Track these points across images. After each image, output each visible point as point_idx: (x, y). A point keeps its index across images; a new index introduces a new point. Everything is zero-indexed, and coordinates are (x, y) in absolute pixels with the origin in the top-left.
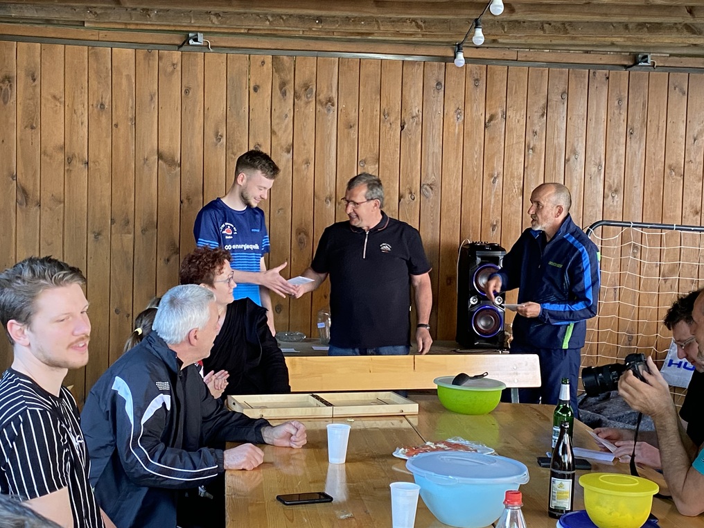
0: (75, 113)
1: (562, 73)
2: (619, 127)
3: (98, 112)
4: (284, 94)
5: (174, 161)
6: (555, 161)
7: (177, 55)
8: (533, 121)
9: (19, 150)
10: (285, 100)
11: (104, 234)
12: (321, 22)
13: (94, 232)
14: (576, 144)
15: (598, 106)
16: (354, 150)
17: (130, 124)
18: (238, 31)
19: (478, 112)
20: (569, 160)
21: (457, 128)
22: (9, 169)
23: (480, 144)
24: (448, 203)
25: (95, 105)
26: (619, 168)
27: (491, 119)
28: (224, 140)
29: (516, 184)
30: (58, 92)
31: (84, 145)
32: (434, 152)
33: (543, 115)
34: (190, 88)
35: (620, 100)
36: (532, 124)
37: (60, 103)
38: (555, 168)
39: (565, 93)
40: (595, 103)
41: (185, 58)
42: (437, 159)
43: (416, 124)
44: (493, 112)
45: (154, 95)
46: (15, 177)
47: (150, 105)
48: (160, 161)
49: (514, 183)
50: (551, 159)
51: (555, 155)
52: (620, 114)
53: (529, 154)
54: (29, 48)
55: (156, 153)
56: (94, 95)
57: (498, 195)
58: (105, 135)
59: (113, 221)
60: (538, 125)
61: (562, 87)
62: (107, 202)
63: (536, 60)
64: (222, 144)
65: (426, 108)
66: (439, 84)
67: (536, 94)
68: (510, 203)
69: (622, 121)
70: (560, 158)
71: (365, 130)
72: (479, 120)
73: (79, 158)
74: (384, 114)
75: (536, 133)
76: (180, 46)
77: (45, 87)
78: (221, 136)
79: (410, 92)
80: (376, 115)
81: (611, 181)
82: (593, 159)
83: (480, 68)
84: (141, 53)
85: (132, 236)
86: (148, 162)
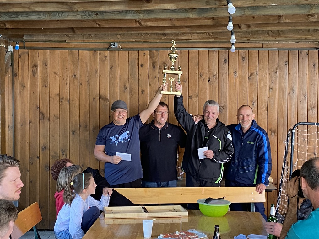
0: (64, 79)
1: (285, 53)
2: (314, 77)
3: (73, 78)
4: (154, 67)
5: (106, 99)
6: (283, 94)
7: (107, 53)
8: (271, 76)
9: (40, 97)
10: (155, 70)
11: (76, 132)
12: (166, 35)
13: (72, 131)
14: (293, 86)
15: (303, 67)
16: (186, 91)
17: (87, 83)
18: (131, 41)
19: (245, 72)
20: (290, 93)
21: (235, 80)
22: (36, 105)
23: (246, 87)
24: (231, 114)
25: (72, 76)
26: (315, 96)
27: (251, 76)
28: (128, 89)
29: (264, 105)
30: (56, 70)
31: (67, 94)
32: (224, 92)
33: (276, 73)
34: (113, 67)
35: (314, 64)
36: (271, 77)
37: (57, 75)
38: (283, 97)
39: (287, 62)
40: (302, 66)
41: (111, 53)
42: (225, 94)
43: (215, 79)
44: (252, 72)
45: (97, 70)
46: (38, 108)
47: (96, 75)
48: (100, 99)
49: (263, 105)
50: (281, 93)
51: (283, 90)
52: (315, 71)
53: (270, 91)
54: (44, 52)
55: (98, 95)
56: (71, 71)
57: (255, 110)
58: (76, 89)
59: (80, 126)
60: (274, 77)
61: (285, 59)
62: (78, 118)
63: (272, 47)
64: (127, 91)
65: (220, 71)
66: (226, 60)
67: (272, 63)
68: (261, 114)
69: (316, 74)
70: (285, 92)
71: (192, 82)
72: (245, 76)
73: (65, 99)
74: (201, 75)
75: (273, 81)
76: (108, 49)
77: (51, 69)
78: (127, 87)
79: (212, 64)
80: (197, 76)
81: (311, 103)
82: (302, 92)
83: (245, 52)
84: (92, 52)
85: (88, 132)
86: (95, 100)
